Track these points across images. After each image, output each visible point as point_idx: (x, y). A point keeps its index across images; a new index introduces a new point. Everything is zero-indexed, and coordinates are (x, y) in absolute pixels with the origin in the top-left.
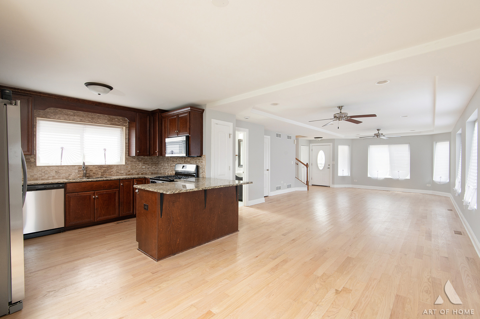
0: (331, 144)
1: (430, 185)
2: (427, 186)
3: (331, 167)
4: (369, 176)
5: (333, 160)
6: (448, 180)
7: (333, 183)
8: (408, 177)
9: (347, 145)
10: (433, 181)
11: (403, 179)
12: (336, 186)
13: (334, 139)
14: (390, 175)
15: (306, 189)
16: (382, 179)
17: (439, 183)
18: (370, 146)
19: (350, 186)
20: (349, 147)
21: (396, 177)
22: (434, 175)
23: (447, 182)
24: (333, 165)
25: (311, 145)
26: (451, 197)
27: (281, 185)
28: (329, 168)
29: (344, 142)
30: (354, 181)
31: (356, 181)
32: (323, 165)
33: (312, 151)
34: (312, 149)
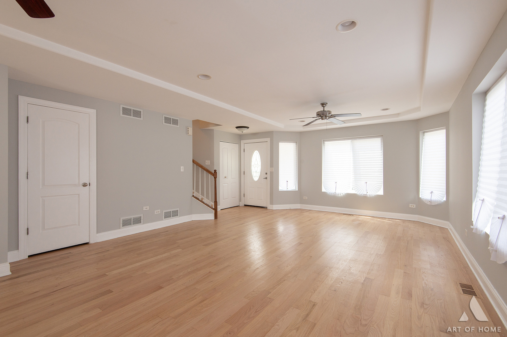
0: (268, 140)
1: (415, 205)
2: (410, 207)
3: (268, 176)
4: (323, 190)
5: (272, 165)
6: (445, 198)
7: (272, 203)
8: (381, 192)
9: (294, 142)
10: (419, 199)
11: (373, 195)
12: (275, 207)
13: (272, 132)
14: (354, 189)
15: (211, 216)
16: (342, 195)
17: (429, 203)
18: (326, 142)
19: (298, 206)
20: (296, 145)
21: (361, 191)
22: (420, 188)
23: (442, 201)
24: (272, 173)
25: (243, 142)
26: (451, 229)
27: (178, 209)
28: (266, 178)
29: (288, 136)
30: (304, 199)
31: (307, 199)
32: (258, 175)
33: (244, 152)
34: (244, 149)
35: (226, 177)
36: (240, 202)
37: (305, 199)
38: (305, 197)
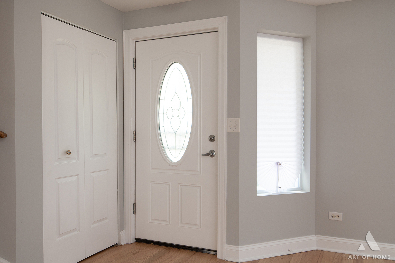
3: (221, 147)
19: (312, 243)
28: (211, 154)
30: (330, 218)
31: (341, 219)
32: (185, 141)
33: (134, 68)
34: (134, 60)
35: (68, 153)
36: (123, 233)
37: (335, 219)
38: (336, 213)
